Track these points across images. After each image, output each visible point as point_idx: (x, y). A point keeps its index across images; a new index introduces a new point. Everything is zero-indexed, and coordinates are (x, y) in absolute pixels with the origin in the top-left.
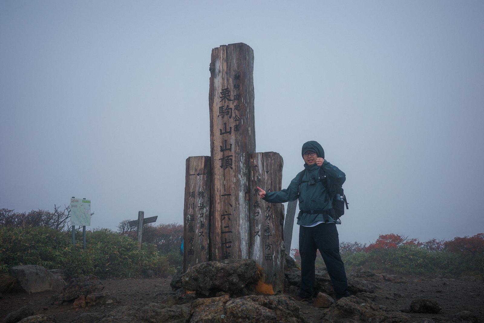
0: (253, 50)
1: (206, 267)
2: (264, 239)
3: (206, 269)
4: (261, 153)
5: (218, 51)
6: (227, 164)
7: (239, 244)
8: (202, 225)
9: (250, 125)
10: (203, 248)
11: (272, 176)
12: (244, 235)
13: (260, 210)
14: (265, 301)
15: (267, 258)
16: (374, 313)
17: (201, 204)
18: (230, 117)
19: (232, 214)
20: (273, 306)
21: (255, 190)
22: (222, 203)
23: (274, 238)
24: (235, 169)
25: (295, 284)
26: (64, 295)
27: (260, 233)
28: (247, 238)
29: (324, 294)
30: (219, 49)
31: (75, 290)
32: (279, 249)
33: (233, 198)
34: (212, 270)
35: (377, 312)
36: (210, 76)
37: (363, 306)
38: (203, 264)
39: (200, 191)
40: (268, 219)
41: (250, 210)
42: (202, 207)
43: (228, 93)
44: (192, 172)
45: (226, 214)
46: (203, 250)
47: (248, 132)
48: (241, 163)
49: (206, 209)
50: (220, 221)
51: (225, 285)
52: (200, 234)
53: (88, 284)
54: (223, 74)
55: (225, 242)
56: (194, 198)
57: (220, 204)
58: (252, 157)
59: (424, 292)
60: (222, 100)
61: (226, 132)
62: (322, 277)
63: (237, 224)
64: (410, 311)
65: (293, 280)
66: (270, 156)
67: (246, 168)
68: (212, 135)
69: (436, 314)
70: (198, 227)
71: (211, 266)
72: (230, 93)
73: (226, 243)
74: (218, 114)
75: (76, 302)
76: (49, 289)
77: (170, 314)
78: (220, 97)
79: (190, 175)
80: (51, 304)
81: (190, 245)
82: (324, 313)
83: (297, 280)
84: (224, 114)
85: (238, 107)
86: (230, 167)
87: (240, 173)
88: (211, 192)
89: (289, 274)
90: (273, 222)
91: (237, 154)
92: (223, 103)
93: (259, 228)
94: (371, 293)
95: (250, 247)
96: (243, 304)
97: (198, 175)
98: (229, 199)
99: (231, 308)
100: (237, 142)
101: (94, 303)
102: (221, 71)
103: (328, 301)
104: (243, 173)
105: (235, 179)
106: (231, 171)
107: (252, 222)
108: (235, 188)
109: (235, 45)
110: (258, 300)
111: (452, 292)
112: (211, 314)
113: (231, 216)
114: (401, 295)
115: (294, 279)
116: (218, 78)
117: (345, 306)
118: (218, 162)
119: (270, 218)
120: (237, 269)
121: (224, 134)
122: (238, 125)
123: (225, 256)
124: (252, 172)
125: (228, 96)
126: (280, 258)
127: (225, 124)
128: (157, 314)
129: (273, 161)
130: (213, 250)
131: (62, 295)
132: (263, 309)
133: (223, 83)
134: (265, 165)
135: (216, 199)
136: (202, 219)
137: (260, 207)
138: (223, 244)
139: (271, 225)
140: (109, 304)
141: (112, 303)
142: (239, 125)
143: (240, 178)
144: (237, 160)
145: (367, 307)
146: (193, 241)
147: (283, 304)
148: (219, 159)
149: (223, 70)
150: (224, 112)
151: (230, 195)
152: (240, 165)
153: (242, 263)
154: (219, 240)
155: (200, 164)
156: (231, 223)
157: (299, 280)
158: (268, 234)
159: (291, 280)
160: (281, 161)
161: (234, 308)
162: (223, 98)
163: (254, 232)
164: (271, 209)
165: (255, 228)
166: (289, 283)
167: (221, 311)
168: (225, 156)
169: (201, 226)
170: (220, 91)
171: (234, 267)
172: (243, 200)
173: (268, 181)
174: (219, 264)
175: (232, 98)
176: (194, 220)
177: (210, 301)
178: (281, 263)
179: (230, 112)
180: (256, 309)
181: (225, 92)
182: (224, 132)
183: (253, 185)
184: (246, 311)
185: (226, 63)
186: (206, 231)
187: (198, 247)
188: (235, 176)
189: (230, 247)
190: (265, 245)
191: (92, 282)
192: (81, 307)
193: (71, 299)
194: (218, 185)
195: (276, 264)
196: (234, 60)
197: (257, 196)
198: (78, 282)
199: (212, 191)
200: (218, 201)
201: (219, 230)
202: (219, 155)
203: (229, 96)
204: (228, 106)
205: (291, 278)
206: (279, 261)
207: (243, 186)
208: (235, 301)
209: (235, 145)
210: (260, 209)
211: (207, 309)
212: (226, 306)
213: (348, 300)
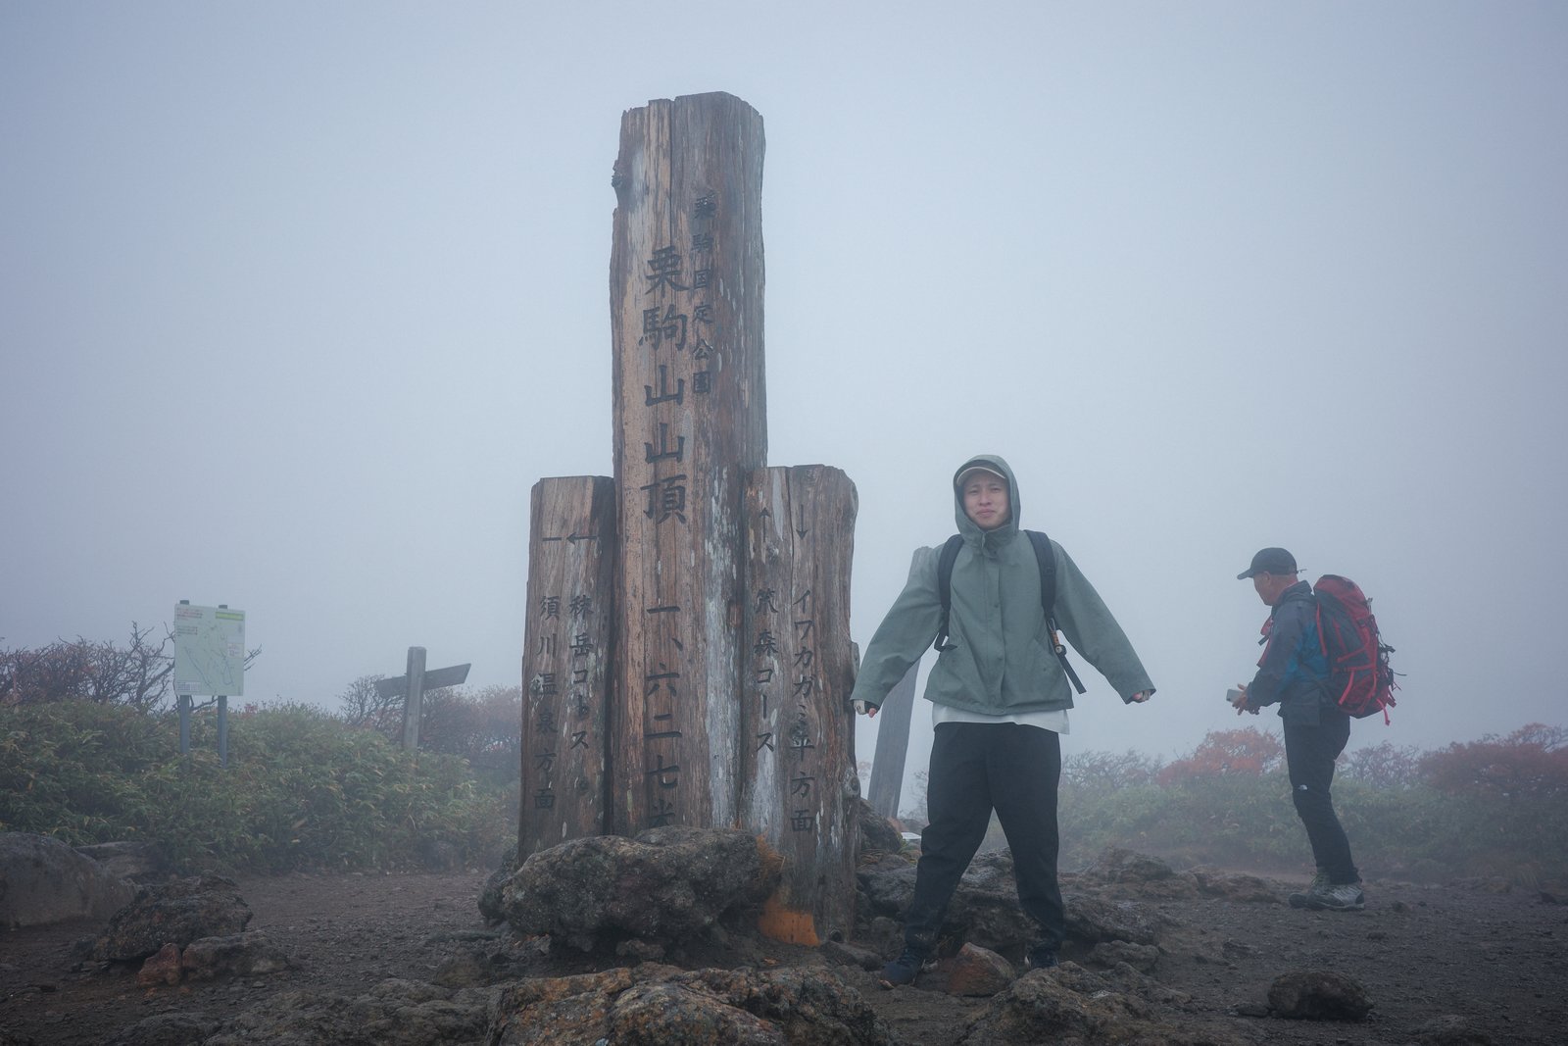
0: (761, 117)
1: (585, 855)
2: (788, 758)
3: (582, 863)
4: (784, 470)
5: (642, 119)
6: (667, 506)
7: (703, 774)
8: (583, 711)
9: (746, 373)
10: (584, 786)
11: (819, 549)
12: (721, 745)
13: (776, 662)
14: (755, 989)
15: (799, 822)
16: (1134, 1027)
17: (580, 638)
18: (680, 347)
19: (681, 673)
20: (783, 1005)
21: (761, 593)
22: (650, 635)
23: (821, 758)
24: (695, 521)
25: (890, 910)
26: (113, 940)
27: (774, 740)
28: (731, 756)
29: (981, 952)
30: (646, 113)
31: (149, 925)
32: (839, 795)
33: (686, 621)
34: (603, 868)
35: (1146, 1023)
36: (615, 204)
37: (1101, 1000)
38: (573, 846)
39: (578, 593)
40: (803, 691)
41: (741, 661)
42: (582, 650)
43: (674, 265)
44: (551, 530)
45: (662, 672)
46: (584, 794)
47: (740, 396)
48: (713, 500)
49: (597, 654)
50: (640, 698)
51: (648, 918)
52: (574, 738)
53: (194, 906)
54: (656, 198)
55: (656, 769)
56: (558, 618)
57: (642, 639)
58: (751, 483)
59: (1326, 936)
60: (653, 288)
61: (665, 397)
62: (979, 890)
63: (697, 708)
64: (1267, 1011)
65: (886, 899)
66: (812, 478)
67: (732, 520)
68: (618, 405)
69: (1356, 1022)
70: (570, 714)
71: (599, 852)
72: (682, 263)
73: (661, 770)
74: (640, 334)
75: (148, 968)
76: (80, 912)
77: (443, 1024)
78: (648, 278)
79: (545, 540)
80: (73, 968)
81: (542, 776)
82: (969, 1022)
83: (897, 896)
84: (660, 335)
85: (708, 312)
86: (677, 514)
87: (710, 536)
88: (613, 599)
89: (872, 876)
90: (817, 702)
91: (701, 470)
92: (658, 297)
93: (773, 723)
94: (1143, 942)
95: (741, 784)
96: (675, 1002)
97: (572, 539)
98: (673, 624)
99: (630, 1016)
100: (701, 430)
101: (210, 973)
102: (652, 187)
103: (995, 973)
104: (721, 535)
105: (693, 554)
106: (681, 527)
107: (747, 703)
108: (692, 587)
109: (698, 99)
110: (728, 985)
111: (1421, 937)
112: (562, 1036)
113: (677, 680)
114: (1248, 949)
115: (887, 894)
116: (640, 214)
117: (1038, 1003)
118: (637, 499)
119: (809, 690)
120: (690, 862)
121: (660, 405)
122: (706, 373)
123: (659, 815)
124: (752, 532)
125: (672, 273)
126: (840, 824)
127: (663, 368)
128: (397, 1021)
129: (822, 497)
130: (617, 793)
131: (106, 940)
132: (741, 1020)
133: (659, 228)
134: (793, 510)
135: (630, 623)
136: (582, 690)
137: (775, 651)
138: (649, 774)
139: (812, 712)
140: (262, 974)
141: (273, 971)
142: (708, 373)
143: (709, 554)
144: (701, 493)
145: (1115, 1006)
146: (550, 762)
147: (818, 999)
148: (642, 488)
149: (657, 186)
150: (661, 327)
151: (676, 609)
152: (711, 509)
153: (707, 842)
154: (638, 761)
155: (576, 504)
156: (679, 703)
157: (904, 897)
158: (803, 743)
159: (877, 897)
160: (849, 496)
161: (642, 1014)
162: (657, 280)
163: (753, 735)
164: (813, 658)
165: (757, 720)
166: (869, 905)
167: (597, 1024)
168: (663, 478)
169: (577, 714)
170: (648, 256)
171: (679, 857)
172: (720, 628)
173: (803, 564)
174: (626, 848)
175: (688, 281)
176: (556, 693)
177: (565, 988)
178: (846, 839)
179: (680, 327)
180: (717, 1021)
181: (663, 259)
182: (659, 396)
183: (753, 577)
184: (681, 1028)
185: (668, 162)
186: (594, 728)
187: (568, 782)
188: (694, 546)
189: (673, 784)
190: (791, 780)
191: (208, 899)
192: (162, 983)
193: (135, 954)
194: (636, 572)
195: (828, 844)
196: (696, 151)
197: (765, 614)
198: (160, 896)
199: (617, 596)
200: (636, 629)
201: (637, 726)
202: (640, 475)
203: (678, 273)
204: (672, 308)
205: (878, 890)
206: (837, 834)
207: (720, 581)
208: (649, 990)
209: (696, 439)
210: (777, 658)
211: (552, 1019)
212: (616, 1008)
213: (1050, 979)
